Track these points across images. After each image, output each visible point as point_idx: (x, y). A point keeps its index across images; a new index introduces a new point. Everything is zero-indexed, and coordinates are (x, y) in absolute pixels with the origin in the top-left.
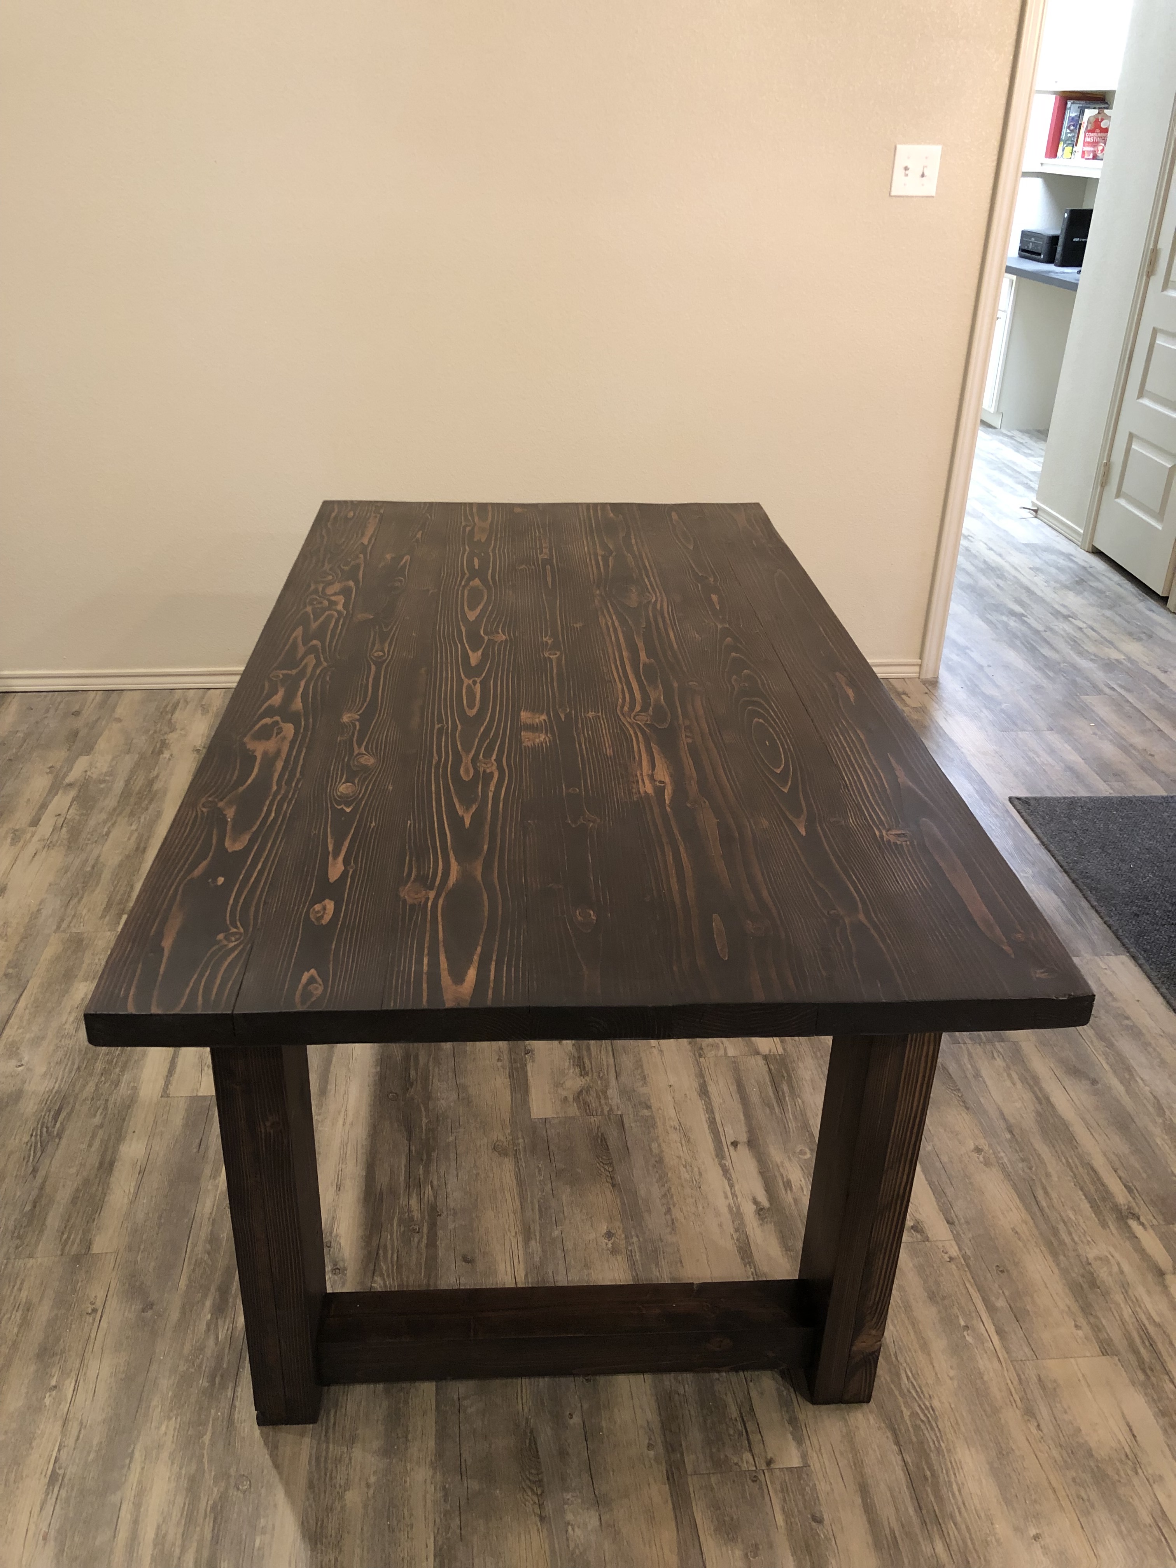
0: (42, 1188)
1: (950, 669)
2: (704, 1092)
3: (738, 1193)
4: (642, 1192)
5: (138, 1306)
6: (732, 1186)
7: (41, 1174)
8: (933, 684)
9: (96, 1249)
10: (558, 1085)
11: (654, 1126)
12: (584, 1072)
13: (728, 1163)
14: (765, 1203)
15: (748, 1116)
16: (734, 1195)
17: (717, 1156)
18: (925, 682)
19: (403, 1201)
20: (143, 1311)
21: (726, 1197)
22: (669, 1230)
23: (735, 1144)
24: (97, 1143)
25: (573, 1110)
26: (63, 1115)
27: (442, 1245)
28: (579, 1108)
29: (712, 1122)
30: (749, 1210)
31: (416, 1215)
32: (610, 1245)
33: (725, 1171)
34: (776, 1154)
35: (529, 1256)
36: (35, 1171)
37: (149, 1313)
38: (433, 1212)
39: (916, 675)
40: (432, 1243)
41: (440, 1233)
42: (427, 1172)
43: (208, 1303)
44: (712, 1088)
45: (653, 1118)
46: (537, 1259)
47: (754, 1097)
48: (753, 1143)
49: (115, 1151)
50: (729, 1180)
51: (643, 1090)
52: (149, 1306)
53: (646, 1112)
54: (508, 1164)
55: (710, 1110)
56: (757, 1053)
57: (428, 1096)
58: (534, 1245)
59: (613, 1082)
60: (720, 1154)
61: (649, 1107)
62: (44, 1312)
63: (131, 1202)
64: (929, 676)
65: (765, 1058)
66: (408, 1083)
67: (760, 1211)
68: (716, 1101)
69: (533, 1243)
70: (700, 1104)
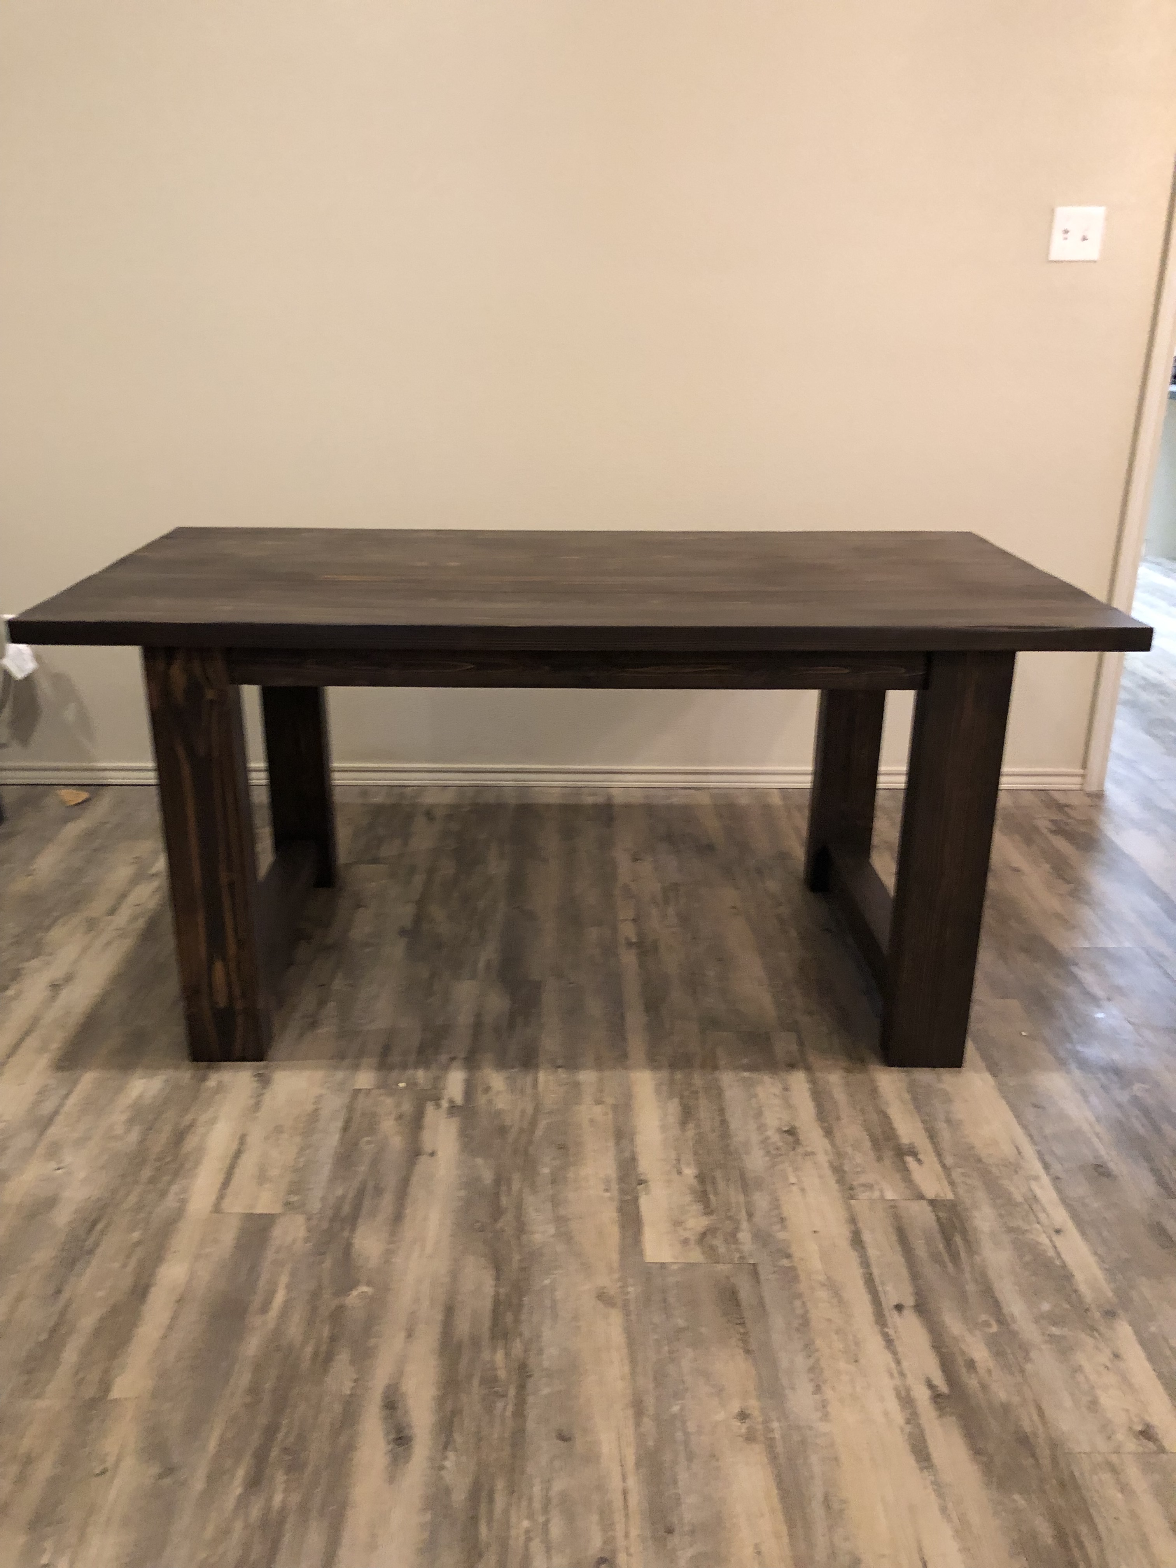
0: (62, 1314)
1: (1119, 783)
2: (857, 1241)
3: (906, 1372)
4: (784, 1363)
5: (155, 1470)
6: (898, 1362)
7: (65, 1295)
8: (1099, 796)
9: (115, 1393)
10: (677, 1223)
11: (796, 1279)
12: (708, 1211)
13: (891, 1331)
14: (944, 1388)
15: (915, 1276)
16: (902, 1374)
17: (877, 1322)
18: (1089, 795)
19: (486, 1355)
20: (161, 1476)
21: (891, 1375)
22: (819, 1414)
23: (899, 1308)
24: (133, 1263)
25: (696, 1255)
26: (100, 1226)
27: (532, 1414)
28: (704, 1253)
29: (870, 1281)
30: (922, 1395)
31: (502, 1374)
32: (743, 1430)
33: (889, 1342)
34: (953, 1324)
35: (641, 1438)
36: (58, 1292)
37: (167, 1481)
38: (523, 1372)
39: (1078, 787)
40: (520, 1413)
41: (531, 1399)
42: (517, 1321)
43: (241, 1473)
44: (867, 1237)
45: (793, 1269)
46: (651, 1443)
47: (921, 1251)
48: (922, 1308)
49: (152, 1275)
50: (894, 1353)
51: (781, 1235)
52: (169, 1470)
53: (785, 1262)
54: (616, 1318)
55: (865, 1263)
56: (921, 1197)
57: (521, 1228)
58: (648, 1423)
59: (745, 1225)
60: (880, 1318)
61: (789, 1256)
62: (44, 1469)
63: (165, 1337)
64: (1092, 788)
65: (933, 1203)
66: (497, 1213)
67: (937, 1397)
68: (872, 1252)
69: (646, 1420)
70: (853, 1257)
